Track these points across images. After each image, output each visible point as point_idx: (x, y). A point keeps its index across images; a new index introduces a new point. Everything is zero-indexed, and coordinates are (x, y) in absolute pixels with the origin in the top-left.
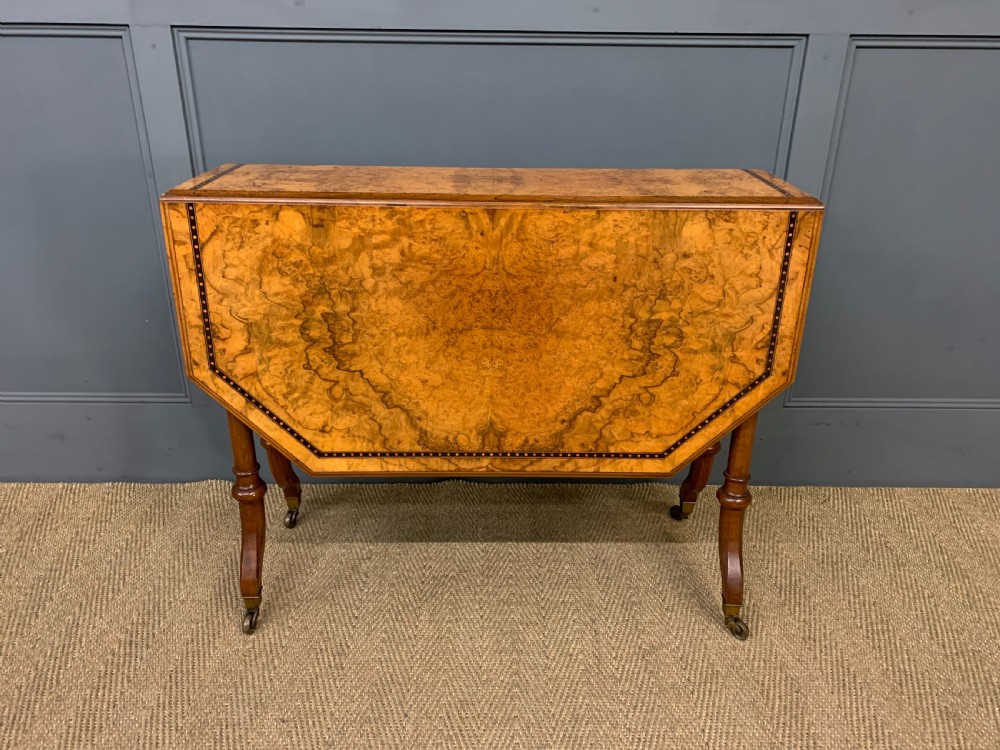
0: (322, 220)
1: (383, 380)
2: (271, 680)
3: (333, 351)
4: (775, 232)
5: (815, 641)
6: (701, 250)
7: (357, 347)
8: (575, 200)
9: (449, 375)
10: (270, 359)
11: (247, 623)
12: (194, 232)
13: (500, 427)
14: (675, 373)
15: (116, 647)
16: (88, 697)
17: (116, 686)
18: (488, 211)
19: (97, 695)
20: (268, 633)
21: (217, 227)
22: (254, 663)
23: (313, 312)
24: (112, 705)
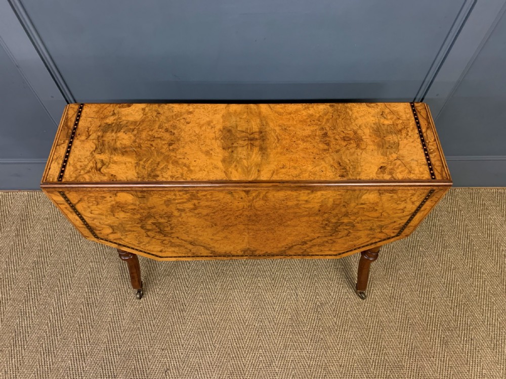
0: (144, 196)
1: (190, 239)
3: (160, 232)
4: (418, 196)
5: (395, 299)
6: (372, 201)
7: (173, 231)
9: (226, 237)
10: (127, 235)
12: (68, 200)
13: (252, 249)
14: (347, 235)
15: (82, 306)
16: (77, 337)
17: (88, 330)
18: (245, 191)
19: (80, 336)
20: (149, 297)
21: (81, 199)
22: (145, 316)
23: (146, 222)
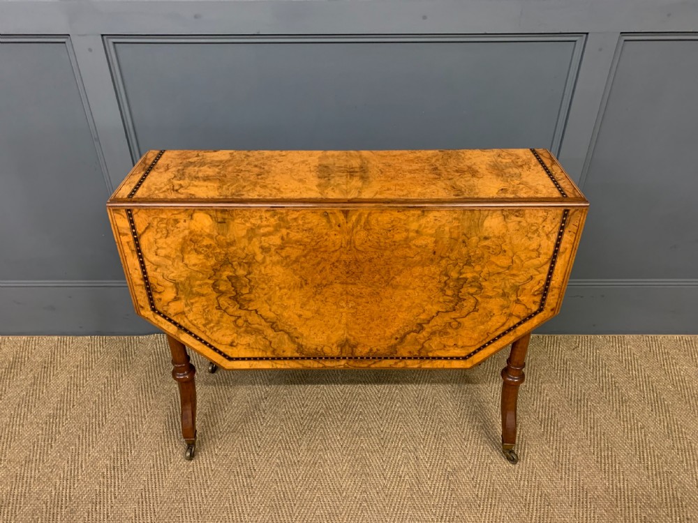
0: (224, 219)
1: (271, 315)
2: (206, 496)
3: (235, 298)
4: (552, 223)
5: (562, 464)
6: (497, 234)
7: (252, 296)
8: (406, 201)
9: (317, 312)
10: (192, 304)
11: (188, 454)
12: (133, 227)
13: (352, 342)
14: (475, 310)
15: (105, 470)
16: (90, 510)
17: (108, 502)
18: (343, 211)
19: (96, 508)
20: (203, 459)
21: (149, 224)
22: (194, 484)
23: (221, 275)
24: (106, 517)
